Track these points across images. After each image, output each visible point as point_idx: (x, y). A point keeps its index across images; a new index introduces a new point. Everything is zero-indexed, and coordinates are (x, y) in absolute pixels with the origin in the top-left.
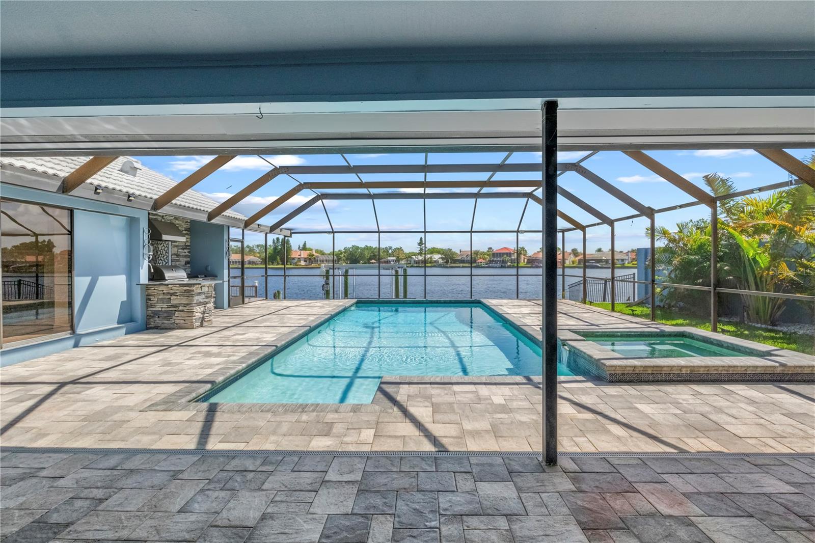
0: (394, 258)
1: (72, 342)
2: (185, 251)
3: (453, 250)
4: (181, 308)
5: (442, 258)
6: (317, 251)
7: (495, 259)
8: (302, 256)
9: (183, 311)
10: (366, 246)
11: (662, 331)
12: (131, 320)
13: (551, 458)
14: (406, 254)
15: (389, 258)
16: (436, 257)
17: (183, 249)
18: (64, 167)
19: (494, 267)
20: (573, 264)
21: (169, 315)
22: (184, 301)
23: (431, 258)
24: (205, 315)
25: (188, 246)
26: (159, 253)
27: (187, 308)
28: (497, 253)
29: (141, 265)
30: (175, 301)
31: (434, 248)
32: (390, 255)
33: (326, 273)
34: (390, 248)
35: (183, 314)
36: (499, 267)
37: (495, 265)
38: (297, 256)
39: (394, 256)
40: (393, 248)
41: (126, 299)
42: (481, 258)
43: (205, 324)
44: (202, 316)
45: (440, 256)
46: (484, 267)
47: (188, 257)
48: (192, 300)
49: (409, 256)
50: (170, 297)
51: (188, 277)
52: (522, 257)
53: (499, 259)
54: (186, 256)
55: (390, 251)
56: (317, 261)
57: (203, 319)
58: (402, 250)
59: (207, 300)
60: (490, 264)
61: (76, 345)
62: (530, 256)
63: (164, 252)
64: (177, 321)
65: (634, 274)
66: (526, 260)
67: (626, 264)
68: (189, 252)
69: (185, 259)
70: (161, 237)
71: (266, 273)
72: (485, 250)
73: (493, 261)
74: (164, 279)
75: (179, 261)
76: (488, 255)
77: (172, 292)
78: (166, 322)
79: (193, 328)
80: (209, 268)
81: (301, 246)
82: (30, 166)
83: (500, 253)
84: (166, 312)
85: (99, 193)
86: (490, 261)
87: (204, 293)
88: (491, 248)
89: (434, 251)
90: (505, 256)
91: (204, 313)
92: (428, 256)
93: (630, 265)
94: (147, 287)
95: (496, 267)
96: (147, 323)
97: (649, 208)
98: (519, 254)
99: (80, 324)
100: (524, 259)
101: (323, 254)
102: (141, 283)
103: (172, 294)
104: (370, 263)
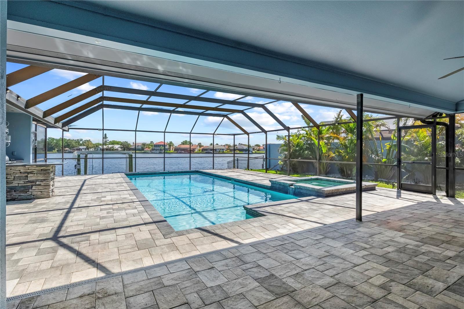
0: (85, 147)
3: (129, 142)
4: (37, 183)
5: (121, 148)
7: (156, 148)
9: (40, 185)
11: (311, 178)
13: (359, 218)
14: (94, 145)
15: (80, 147)
16: (117, 146)
19: (155, 153)
20: (199, 151)
21: (26, 189)
22: (41, 177)
23: (113, 147)
27: (44, 183)
28: (157, 145)
30: (31, 177)
31: (114, 141)
32: (81, 145)
33: (78, 157)
34: (81, 140)
35: (40, 188)
36: (158, 153)
37: (156, 152)
39: (84, 145)
40: (83, 140)
42: (147, 148)
45: (120, 146)
46: (149, 153)
49: (96, 146)
50: (27, 175)
52: (172, 147)
53: (158, 148)
55: (81, 142)
57: (52, 191)
58: (91, 142)
60: (153, 151)
62: (176, 147)
64: (35, 193)
65: (263, 156)
66: (173, 149)
67: (225, 152)
71: (46, 157)
72: (149, 142)
73: (154, 149)
76: (151, 146)
77: (29, 171)
78: (24, 194)
79: (49, 197)
80: (15, 153)
83: (159, 145)
84: (22, 187)
86: (152, 149)
88: (152, 142)
89: (113, 143)
90: (162, 146)
92: (110, 146)
93: (226, 152)
95: (157, 153)
97: (288, 127)
98: (170, 146)
100: (173, 148)
103: (28, 173)
104: (64, 150)
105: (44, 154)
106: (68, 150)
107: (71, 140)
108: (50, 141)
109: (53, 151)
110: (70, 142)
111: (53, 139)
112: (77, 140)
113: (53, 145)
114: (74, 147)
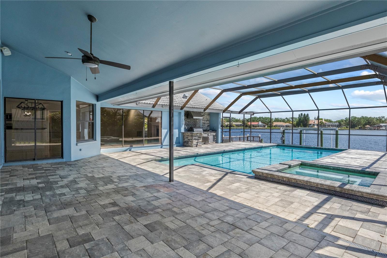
1: (160, 147)
2: (208, 122)
4: (190, 140)
6: (325, 120)
8: (316, 123)
9: (190, 141)
10: (362, 117)
12: (179, 143)
15: (381, 124)
17: (207, 121)
18: (153, 101)
22: (191, 138)
24: (198, 143)
25: (209, 120)
26: (197, 123)
27: (192, 140)
29: (182, 126)
34: (383, 117)
38: (313, 123)
41: (178, 137)
43: (198, 146)
44: (196, 143)
47: (209, 124)
48: (193, 138)
51: (203, 131)
54: (208, 124)
56: (325, 126)
57: (197, 145)
59: (199, 138)
61: (161, 148)
63: (199, 122)
64: (190, 145)
68: (209, 122)
69: (207, 125)
70: (193, 117)
74: (194, 131)
75: (205, 125)
78: (187, 144)
79: (193, 147)
80: (215, 128)
81: (316, 118)
82: (149, 102)
84: (187, 141)
85: (163, 107)
87: (198, 136)
91: (197, 143)
94: (183, 133)
96: (183, 145)
99: (164, 142)
101: (331, 122)
102: (182, 132)
103: (188, 136)
104: (366, 127)
105: (349, 130)
106: (369, 127)
107: (372, 118)
108: (353, 119)
109: (356, 128)
110: (371, 120)
111: (355, 118)
112: (379, 117)
113: (355, 123)
114: (376, 124)
